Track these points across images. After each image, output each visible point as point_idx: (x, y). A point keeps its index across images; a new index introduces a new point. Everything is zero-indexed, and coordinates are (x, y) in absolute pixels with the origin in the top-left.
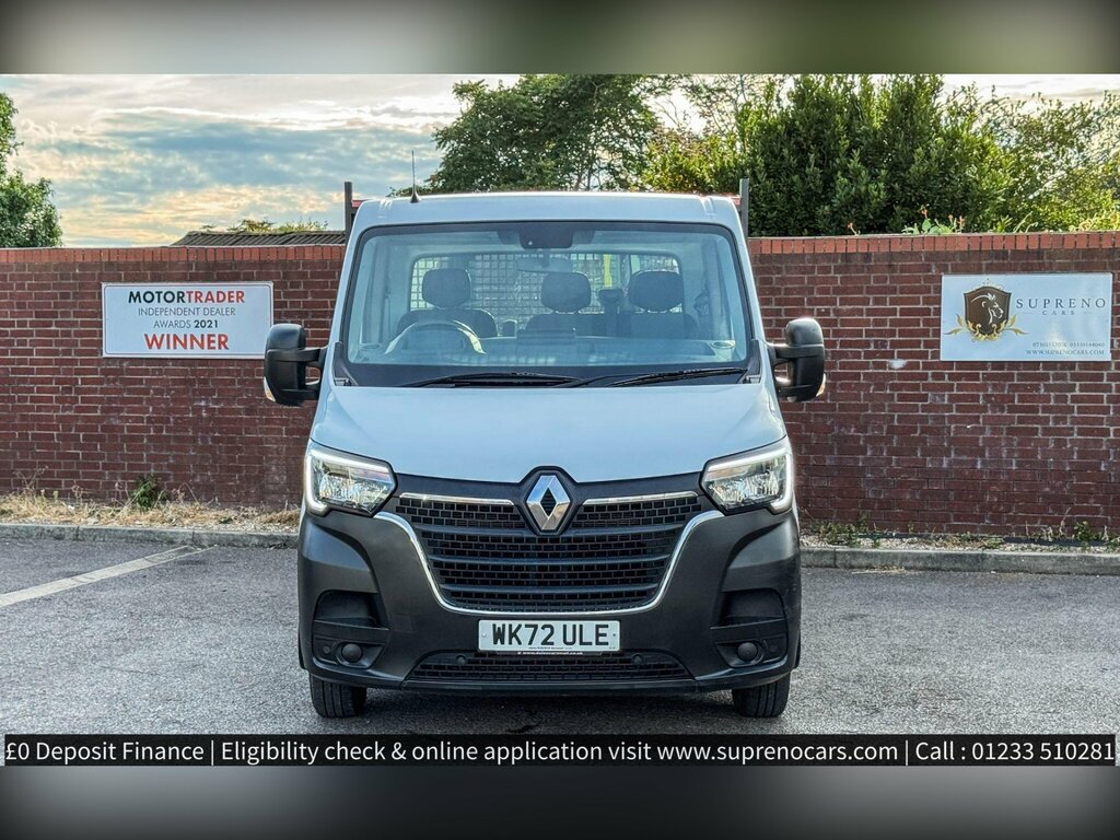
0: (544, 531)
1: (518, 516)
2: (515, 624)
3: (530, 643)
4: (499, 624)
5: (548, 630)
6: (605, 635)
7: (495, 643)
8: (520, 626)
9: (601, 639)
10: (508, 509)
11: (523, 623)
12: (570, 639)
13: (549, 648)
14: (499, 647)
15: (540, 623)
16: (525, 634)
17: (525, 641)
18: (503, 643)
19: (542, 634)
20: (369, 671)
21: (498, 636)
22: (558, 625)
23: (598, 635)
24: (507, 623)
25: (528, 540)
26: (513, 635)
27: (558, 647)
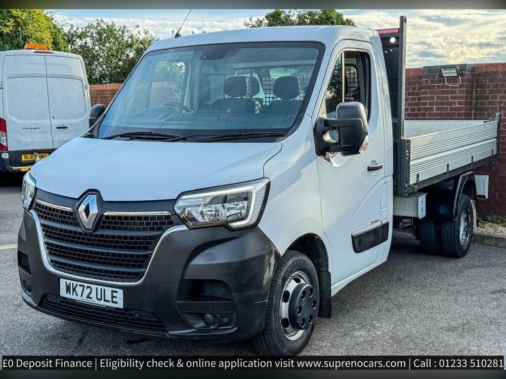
0: (86, 229)
2: (75, 283)
3: (81, 296)
4: (68, 282)
5: (89, 289)
6: (116, 297)
7: (67, 293)
8: (77, 285)
9: (114, 300)
10: (70, 213)
11: (79, 283)
12: (99, 297)
13: (89, 301)
14: (68, 296)
15: (86, 285)
16: (79, 290)
17: (79, 294)
18: (70, 294)
19: (87, 291)
21: (68, 289)
22: (94, 287)
23: (113, 297)
24: (72, 282)
25: (80, 234)
26: (74, 290)
27: (94, 301)
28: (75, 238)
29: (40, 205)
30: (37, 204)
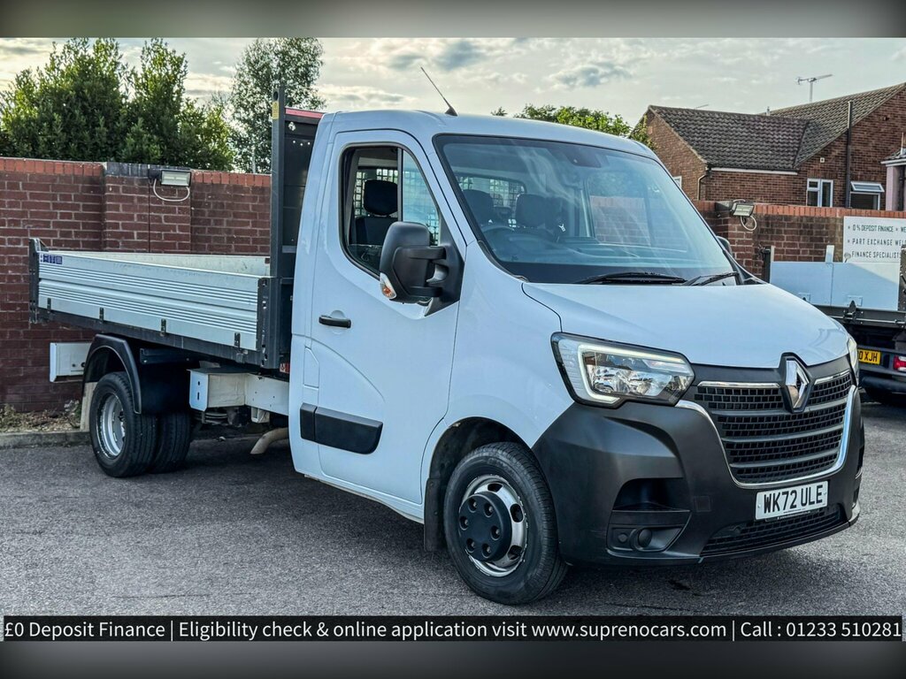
0: (796, 409)
1: (779, 397)
2: (777, 492)
3: (784, 509)
4: (768, 494)
5: (794, 494)
6: (821, 494)
7: (765, 511)
8: (779, 494)
9: (819, 498)
10: (775, 391)
11: (781, 491)
12: (804, 502)
13: (795, 511)
14: (767, 515)
15: (790, 490)
16: (781, 501)
17: (781, 507)
18: (769, 511)
19: (791, 498)
20: (665, 552)
21: (767, 505)
22: (798, 489)
23: (819, 494)
24: (772, 492)
25: (788, 417)
26: (775, 503)
27: (800, 509)
28: (774, 426)
29: (712, 390)
30: (702, 389)
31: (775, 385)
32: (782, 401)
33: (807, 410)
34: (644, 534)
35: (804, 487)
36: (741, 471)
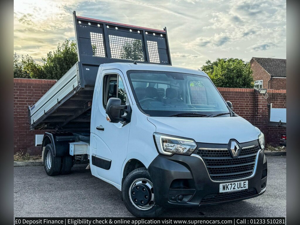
0: (234, 157)
1: (229, 153)
2: (227, 184)
3: (231, 189)
4: (224, 184)
5: (234, 185)
6: (245, 185)
8: (229, 184)
9: (245, 186)
10: (226, 151)
11: (229, 183)
12: (239, 187)
13: (235, 190)
14: (224, 191)
15: (233, 183)
16: (229, 187)
18: (225, 190)
19: (233, 186)
20: (188, 203)
21: (224, 188)
22: (236, 183)
23: (244, 185)
24: (226, 184)
25: (231, 160)
26: (227, 187)
27: (237, 189)
28: (228, 162)
29: (203, 151)
30: (200, 150)
31: (226, 149)
32: (229, 154)
33: (239, 157)
34: (180, 196)
35: (239, 182)
36: (214, 177)
